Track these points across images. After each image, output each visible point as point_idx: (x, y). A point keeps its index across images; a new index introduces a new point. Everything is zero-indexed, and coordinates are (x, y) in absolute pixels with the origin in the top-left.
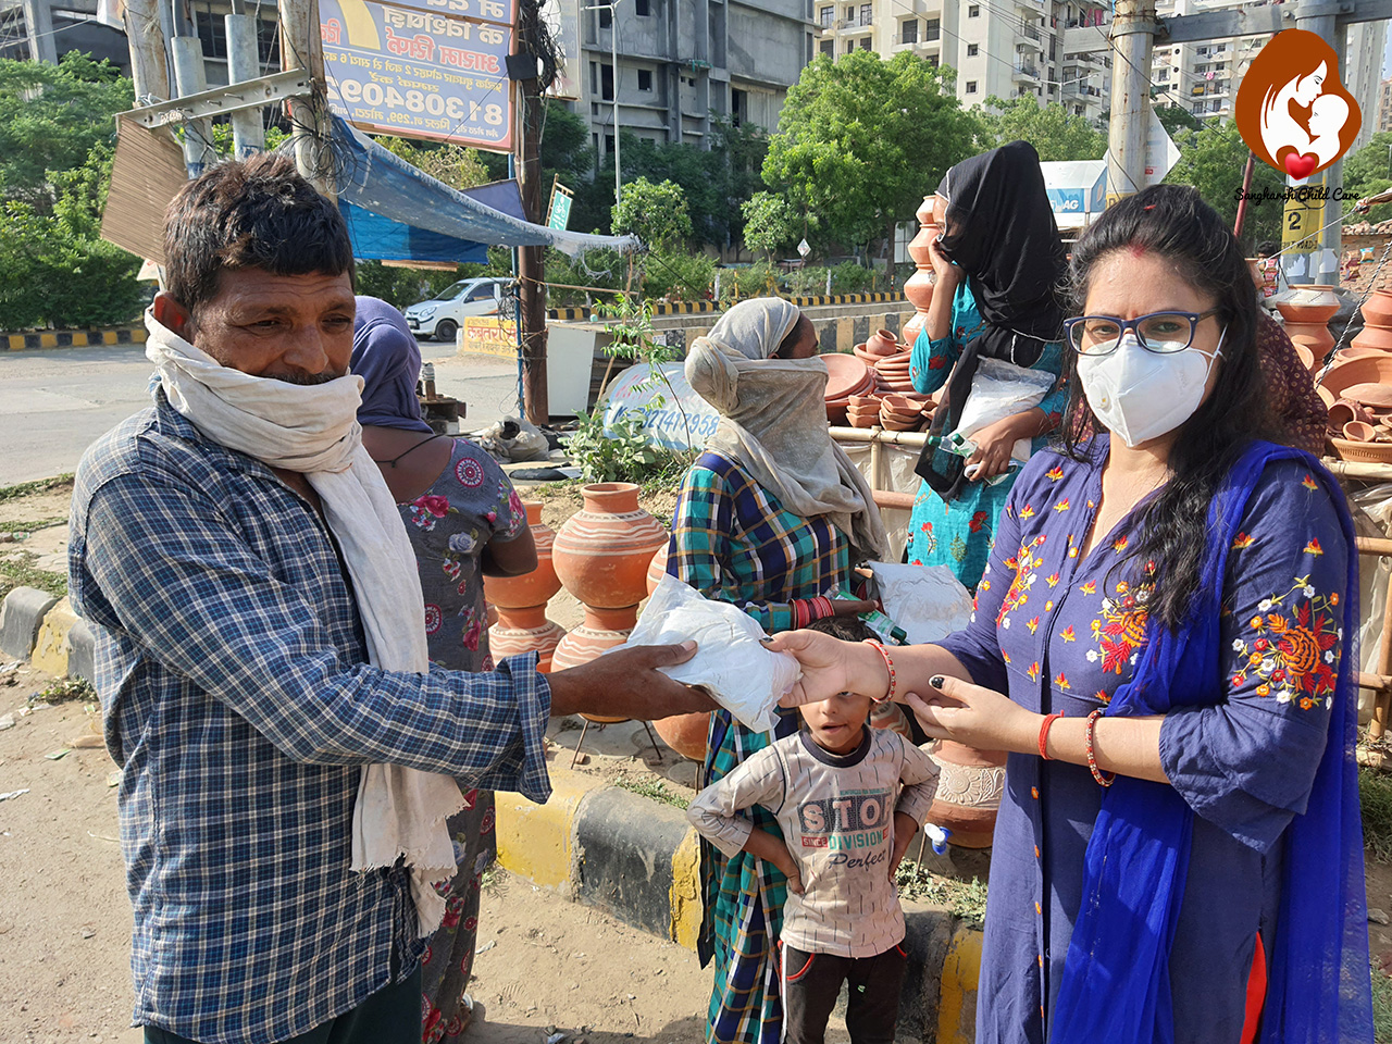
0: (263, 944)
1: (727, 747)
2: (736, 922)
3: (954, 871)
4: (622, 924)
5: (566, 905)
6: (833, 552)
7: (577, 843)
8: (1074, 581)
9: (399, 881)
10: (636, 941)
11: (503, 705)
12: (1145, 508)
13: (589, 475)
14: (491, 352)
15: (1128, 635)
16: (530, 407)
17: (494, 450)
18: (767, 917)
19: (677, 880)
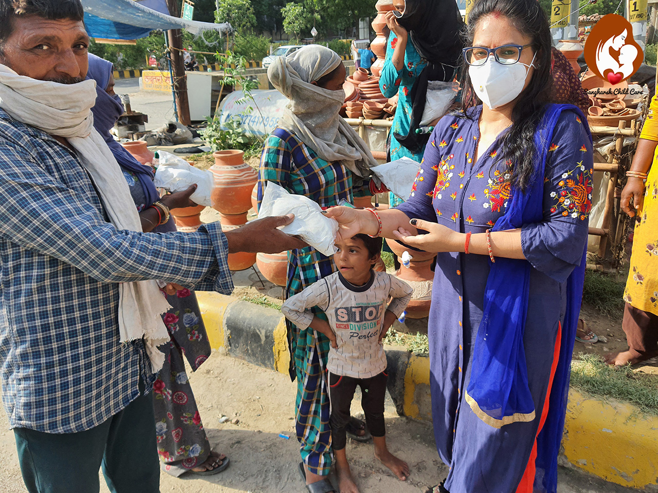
0: (77, 382)
1: (296, 278)
2: (306, 360)
3: (408, 330)
4: (251, 364)
5: (223, 357)
6: (345, 179)
7: (226, 328)
8: (472, 173)
9: (141, 346)
10: (258, 372)
11: (205, 247)
12: (503, 138)
13: (215, 149)
14: (158, 89)
15: (503, 194)
16: (181, 116)
17: (165, 139)
18: (320, 356)
19: (276, 343)
